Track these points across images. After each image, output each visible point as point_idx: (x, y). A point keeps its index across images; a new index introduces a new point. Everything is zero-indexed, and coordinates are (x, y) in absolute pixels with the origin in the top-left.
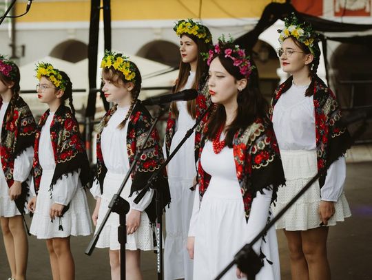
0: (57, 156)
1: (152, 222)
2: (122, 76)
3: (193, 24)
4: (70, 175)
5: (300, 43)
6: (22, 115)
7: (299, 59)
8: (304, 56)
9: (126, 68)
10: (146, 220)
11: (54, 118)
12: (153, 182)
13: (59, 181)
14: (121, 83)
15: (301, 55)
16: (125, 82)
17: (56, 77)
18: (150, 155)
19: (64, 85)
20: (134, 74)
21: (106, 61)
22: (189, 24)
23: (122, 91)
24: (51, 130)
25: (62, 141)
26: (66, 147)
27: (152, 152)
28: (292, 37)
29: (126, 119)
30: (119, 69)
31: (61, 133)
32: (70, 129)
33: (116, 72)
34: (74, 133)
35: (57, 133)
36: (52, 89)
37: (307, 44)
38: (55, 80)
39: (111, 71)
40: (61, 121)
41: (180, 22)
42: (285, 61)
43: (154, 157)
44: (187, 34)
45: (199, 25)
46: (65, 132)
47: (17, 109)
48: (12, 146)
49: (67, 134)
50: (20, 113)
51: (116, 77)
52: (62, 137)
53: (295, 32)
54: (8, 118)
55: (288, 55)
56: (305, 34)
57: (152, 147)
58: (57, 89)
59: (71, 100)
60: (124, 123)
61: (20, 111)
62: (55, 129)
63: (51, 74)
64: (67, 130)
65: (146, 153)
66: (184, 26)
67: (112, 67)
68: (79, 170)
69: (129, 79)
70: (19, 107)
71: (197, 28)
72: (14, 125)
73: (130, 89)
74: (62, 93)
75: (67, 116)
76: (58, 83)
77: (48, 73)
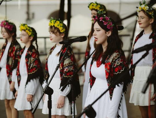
0: (29, 71)
1: (70, 102)
2: (58, 30)
3: (97, 4)
4: (34, 80)
5: (147, 13)
7: (147, 21)
8: (149, 20)
9: (61, 26)
10: (67, 101)
11: (27, 51)
12: (70, 81)
13: (29, 83)
14: (58, 33)
16: (60, 33)
17: (29, 30)
18: (70, 69)
19: (33, 34)
20: (64, 29)
21: (51, 22)
22: (95, 4)
23: (59, 37)
24: (26, 58)
25: (30, 63)
26: (32, 66)
27: (71, 67)
28: (143, 10)
29: (60, 51)
30: (57, 27)
31: (30, 59)
32: (35, 57)
33: (56, 28)
34: (37, 59)
35: (28, 59)
36: (27, 36)
37: (150, 14)
38: (28, 32)
39: (53, 28)
40: (30, 53)
41: (91, 3)
42: (140, 23)
43: (72, 70)
44: (94, 9)
45: (100, 5)
46: (32, 59)
47: (14, 46)
49: (33, 60)
50: (16, 48)
51: (56, 31)
52: (30, 61)
53: (144, 8)
54: (10, 51)
55: (141, 19)
56: (149, 9)
57: (71, 65)
58: (30, 36)
59: (36, 42)
60: (59, 53)
62: (28, 57)
63: (27, 29)
64: (33, 58)
65: (68, 68)
66: (93, 5)
67: (54, 26)
68: (39, 77)
69: (62, 32)
70: (16, 45)
71: (99, 6)
72: (13, 54)
73: (62, 37)
74: (32, 38)
75: (33, 51)
76: (30, 34)
77: (25, 29)
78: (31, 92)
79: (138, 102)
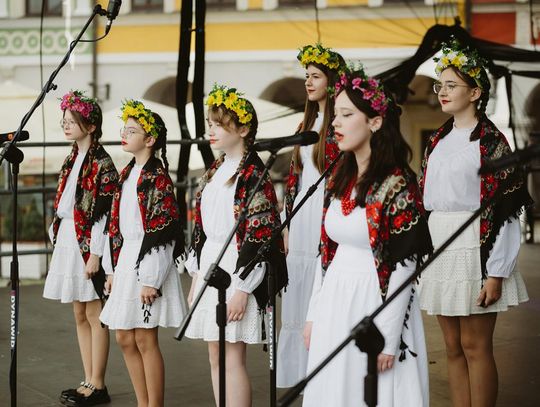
0: (146, 223)
1: (262, 307)
2: (234, 118)
3: (323, 51)
4: (162, 248)
5: (463, 74)
6: (102, 169)
7: (463, 95)
8: (469, 91)
9: (242, 108)
10: (254, 304)
11: (142, 174)
12: (264, 252)
13: (147, 256)
14: (233, 126)
15: (466, 89)
16: (239, 125)
17: (147, 119)
18: (264, 221)
19: (157, 130)
20: (250, 115)
21: (216, 97)
22: (318, 51)
23: (234, 136)
24: (139, 190)
25: (153, 204)
26: (157, 212)
27: (267, 217)
28: (452, 66)
29: (237, 173)
30: (232, 109)
31: (151, 193)
32: (162, 189)
33: (228, 112)
34: (168, 194)
35: (146, 193)
36: (141, 135)
37: (472, 75)
38: (145, 123)
39: (220, 110)
40: (151, 177)
41: (306, 48)
42: (445, 99)
43: (270, 225)
44: (314, 64)
45: (330, 53)
46: (157, 192)
47: (95, 161)
48: (89, 209)
49: (159, 195)
50: (100, 166)
52: (152, 199)
53: (456, 60)
54: (84, 173)
55: (449, 90)
56: (469, 62)
57: (267, 211)
58: (148, 135)
59: (164, 151)
60: (234, 177)
61: (101, 164)
62: (143, 188)
63: (141, 115)
64: (159, 189)
65: (260, 218)
66: (311, 54)
67: (222, 105)
68: (174, 243)
69: (244, 122)
70: (99, 158)
71: (328, 55)
72: (92, 182)
73: (244, 135)
74: (153, 141)
75: (159, 171)
76: (149, 128)
77: (137, 114)
78: (150, 279)
79: (437, 305)
